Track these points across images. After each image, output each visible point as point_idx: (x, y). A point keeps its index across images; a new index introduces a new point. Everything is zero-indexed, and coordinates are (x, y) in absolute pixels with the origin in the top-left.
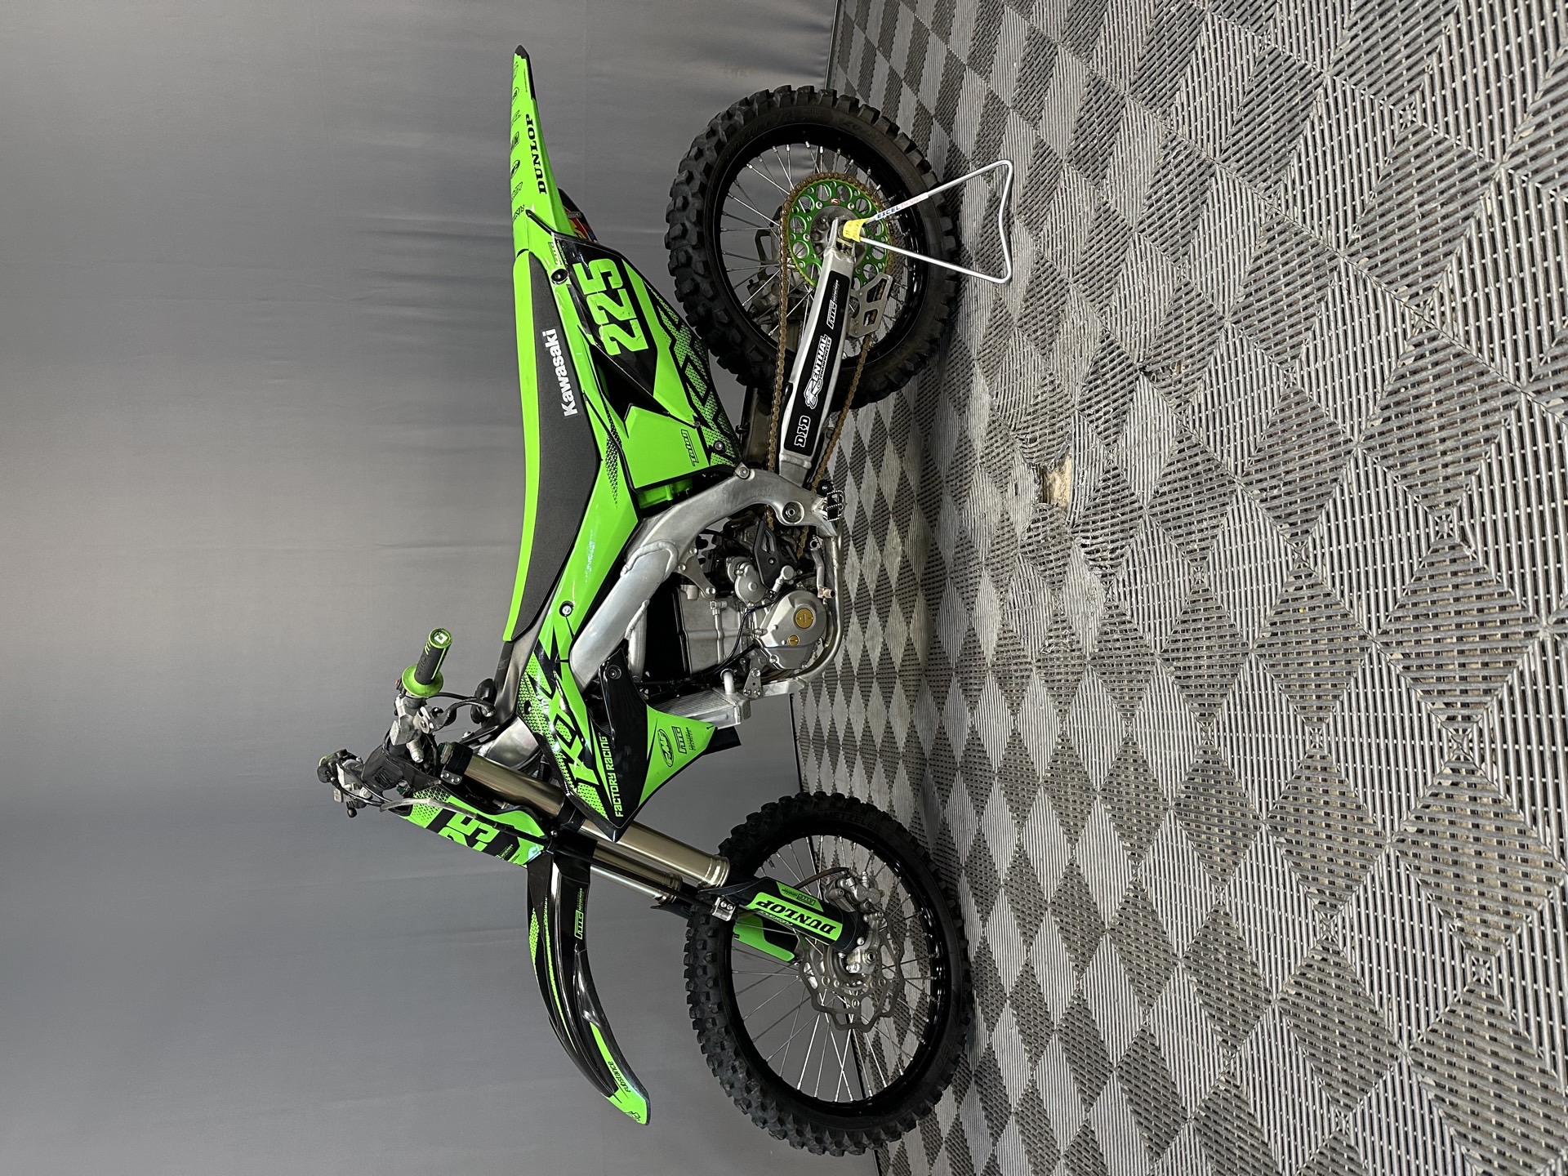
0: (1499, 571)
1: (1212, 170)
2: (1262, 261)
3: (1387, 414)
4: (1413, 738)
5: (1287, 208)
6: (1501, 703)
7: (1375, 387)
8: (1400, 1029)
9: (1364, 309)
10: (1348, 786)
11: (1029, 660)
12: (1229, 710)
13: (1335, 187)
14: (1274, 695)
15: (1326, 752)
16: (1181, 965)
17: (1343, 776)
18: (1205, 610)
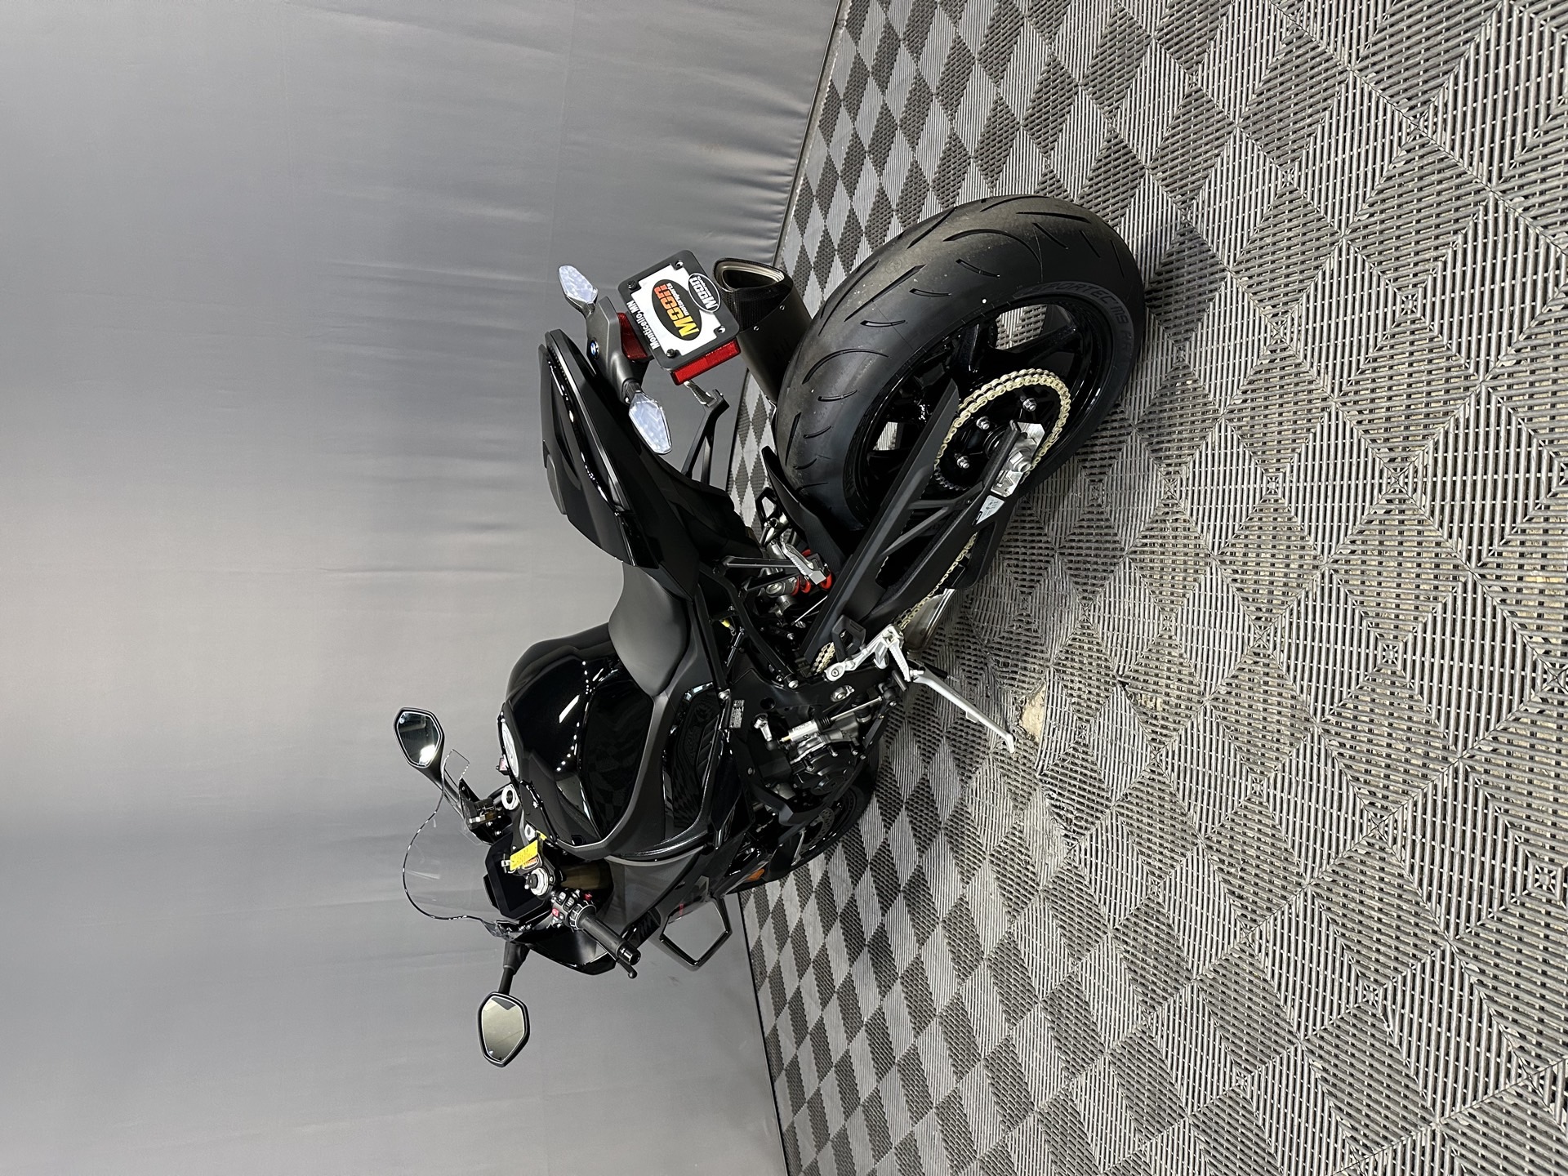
0: (1409, 1056)
2: (1247, 676)
3: (1336, 878)
4: (1321, 1131)
5: (1275, 648)
6: (1395, 1151)
7: (1330, 848)
9: (1329, 782)
10: (1263, 1132)
11: (984, 849)
12: (1169, 1011)
13: (1319, 663)
14: (1209, 1025)
15: (1248, 1097)
17: (1260, 1124)
18: (1158, 920)
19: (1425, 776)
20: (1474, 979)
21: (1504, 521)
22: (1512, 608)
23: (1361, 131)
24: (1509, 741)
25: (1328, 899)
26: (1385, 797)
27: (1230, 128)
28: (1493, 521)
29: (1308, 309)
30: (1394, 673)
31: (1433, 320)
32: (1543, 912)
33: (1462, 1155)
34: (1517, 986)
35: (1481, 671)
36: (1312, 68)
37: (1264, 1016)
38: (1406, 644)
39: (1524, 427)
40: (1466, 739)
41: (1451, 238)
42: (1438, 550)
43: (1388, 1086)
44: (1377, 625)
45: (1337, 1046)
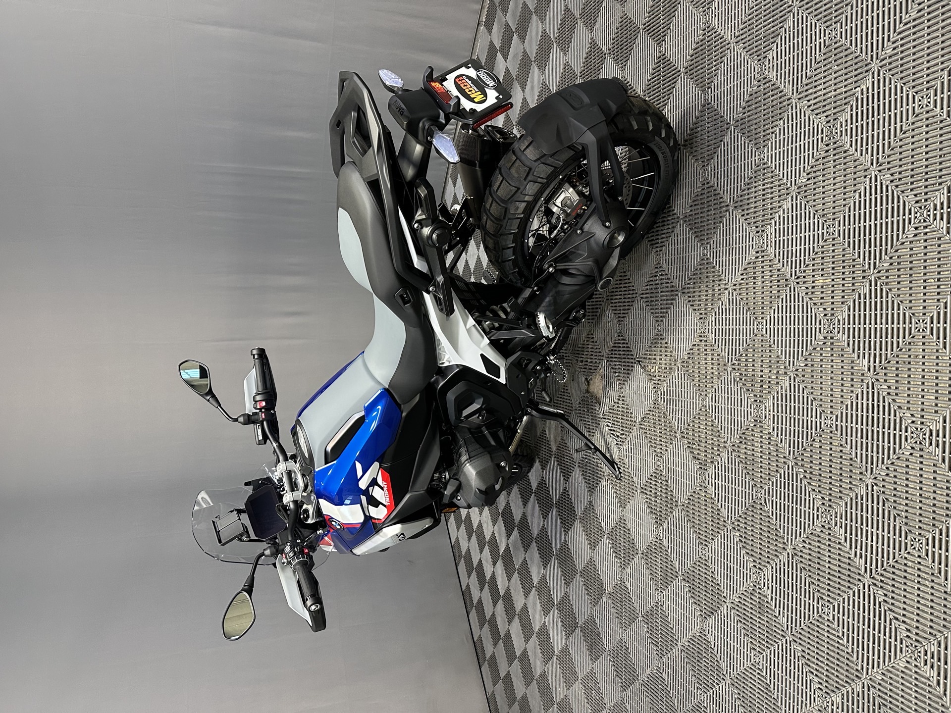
0: (776, 520)
1: (677, 293)
2: (697, 348)
3: (741, 440)
4: (740, 567)
5: (709, 332)
6: (772, 568)
7: (738, 426)
8: (727, 670)
9: (736, 394)
10: (715, 575)
11: (575, 460)
12: (668, 525)
13: (729, 336)
14: (687, 527)
15: (707, 559)
16: (640, 618)
17: (713, 570)
18: (661, 479)
19: (777, 383)
20: (802, 476)
21: (805, 256)
22: (810, 296)
23: (737, 73)
24: (811, 359)
25: (738, 451)
26: (761, 396)
27: (678, 74)
28: (800, 257)
29: (718, 162)
30: (762, 336)
31: (772, 163)
32: (829, 437)
33: (801, 562)
34: (820, 475)
35: (799, 328)
36: (715, 42)
37: (712, 516)
38: (767, 321)
39: (811, 210)
40: (794, 362)
41: (778, 122)
42: (779, 273)
43: (769, 537)
44: (754, 313)
45: (746, 523)
